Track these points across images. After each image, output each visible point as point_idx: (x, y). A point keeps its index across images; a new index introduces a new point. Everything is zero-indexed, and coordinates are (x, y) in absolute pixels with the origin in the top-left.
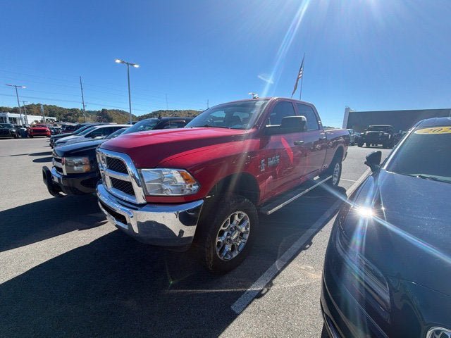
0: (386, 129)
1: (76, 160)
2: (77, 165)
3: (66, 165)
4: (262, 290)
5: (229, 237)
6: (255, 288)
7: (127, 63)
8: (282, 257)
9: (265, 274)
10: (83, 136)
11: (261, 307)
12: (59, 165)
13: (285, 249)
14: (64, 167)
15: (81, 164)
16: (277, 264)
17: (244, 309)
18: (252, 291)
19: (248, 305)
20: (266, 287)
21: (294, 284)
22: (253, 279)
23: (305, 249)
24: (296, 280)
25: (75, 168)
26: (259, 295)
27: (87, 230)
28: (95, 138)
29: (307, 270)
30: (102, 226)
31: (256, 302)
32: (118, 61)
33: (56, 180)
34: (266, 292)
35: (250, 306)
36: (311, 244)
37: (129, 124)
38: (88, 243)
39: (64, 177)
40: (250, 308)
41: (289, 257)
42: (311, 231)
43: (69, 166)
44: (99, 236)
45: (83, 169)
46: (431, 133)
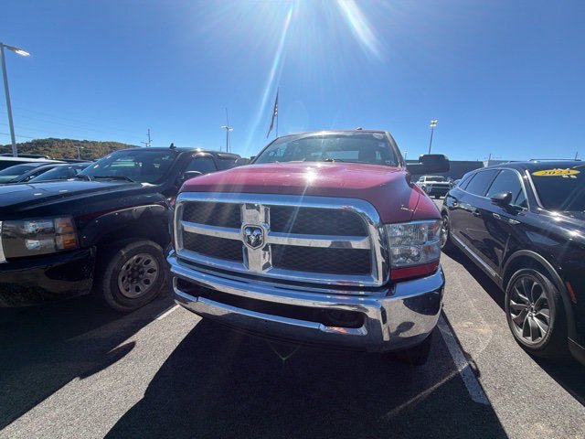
1: (30, 227)
2: (32, 236)
4: (470, 365)
6: (463, 366)
9: (448, 346)
11: (494, 385)
16: (443, 329)
17: (486, 395)
18: (464, 371)
19: (482, 389)
20: (467, 359)
21: (483, 346)
24: (478, 341)
25: (31, 243)
26: (477, 373)
27: (104, 372)
29: (470, 326)
30: (131, 353)
31: (484, 380)
34: (475, 364)
35: (485, 389)
38: (139, 395)
40: (489, 393)
44: (149, 376)
45: (61, 241)
46: (548, 175)
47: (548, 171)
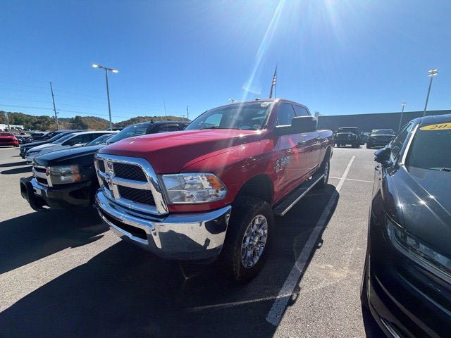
0: (353, 131)
1: (63, 170)
2: (64, 175)
3: (51, 175)
4: (291, 296)
5: (251, 243)
6: (284, 294)
7: (106, 69)
8: (300, 257)
9: (289, 278)
10: (60, 144)
11: (297, 315)
12: (43, 175)
13: (300, 249)
14: (49, 178)
15: (69, 173)
16: (298, 266)
17: (281, 319)
18: (282, 298)
19: (283, 314)
20: (294, 292)
21: (320, 286)
22: (280, 284)
23: (319, 247)
24: (321, 281)
25: (63, 178)
26: (291, 302)
27: (81, 247)
28: (74, 146)
29: (327, 269)
31: (290, 310)
32: (95, 66)
33: (39, 192)
34: (297, 298)
35: (286, 315)
36: (322, 242)
37: (110, 130)
39: (49, 188)
40: (286, 318)
41: (306, 258)
42: (318, 228)
43: (55, 176)
44: (96, 253)
45: (73, 179)
46: (437, 129)
47: (439, 125)
